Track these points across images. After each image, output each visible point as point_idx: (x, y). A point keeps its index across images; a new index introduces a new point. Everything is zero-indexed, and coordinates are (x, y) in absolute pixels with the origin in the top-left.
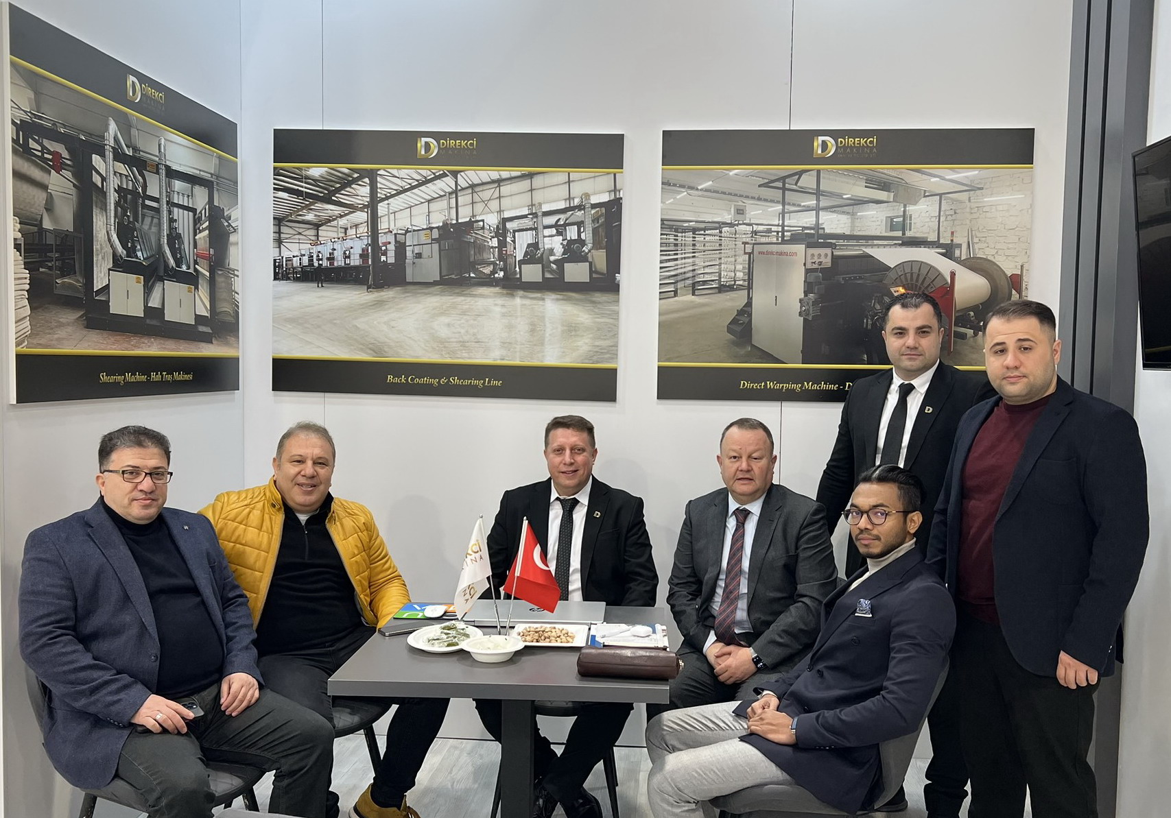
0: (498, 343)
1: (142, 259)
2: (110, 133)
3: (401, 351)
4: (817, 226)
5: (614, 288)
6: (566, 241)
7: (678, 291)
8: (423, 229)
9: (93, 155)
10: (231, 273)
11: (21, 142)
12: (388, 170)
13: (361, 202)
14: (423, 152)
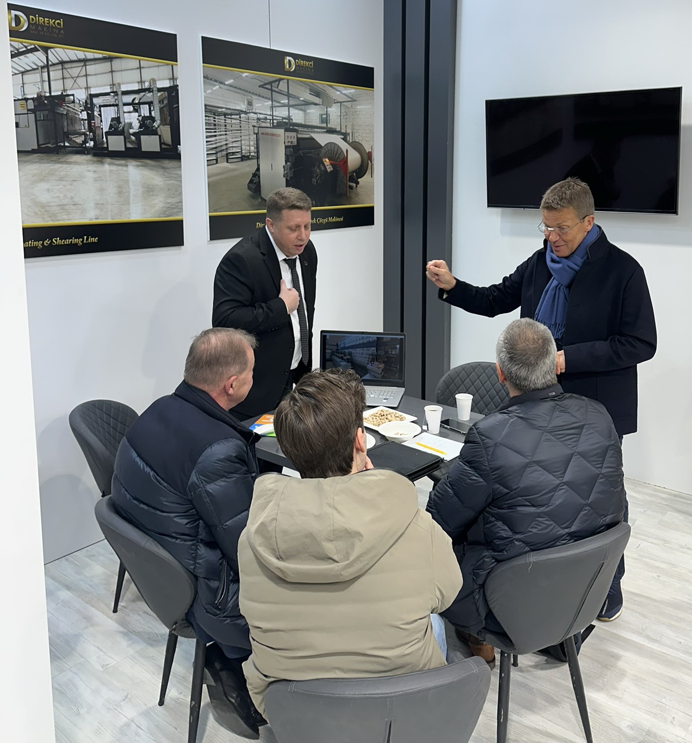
0: (92, 205)
4: (289, 117)
5: (177, 157)
6: (141, 117)
7: (218, 160)
8: (19, 99)
14: (14, 25)
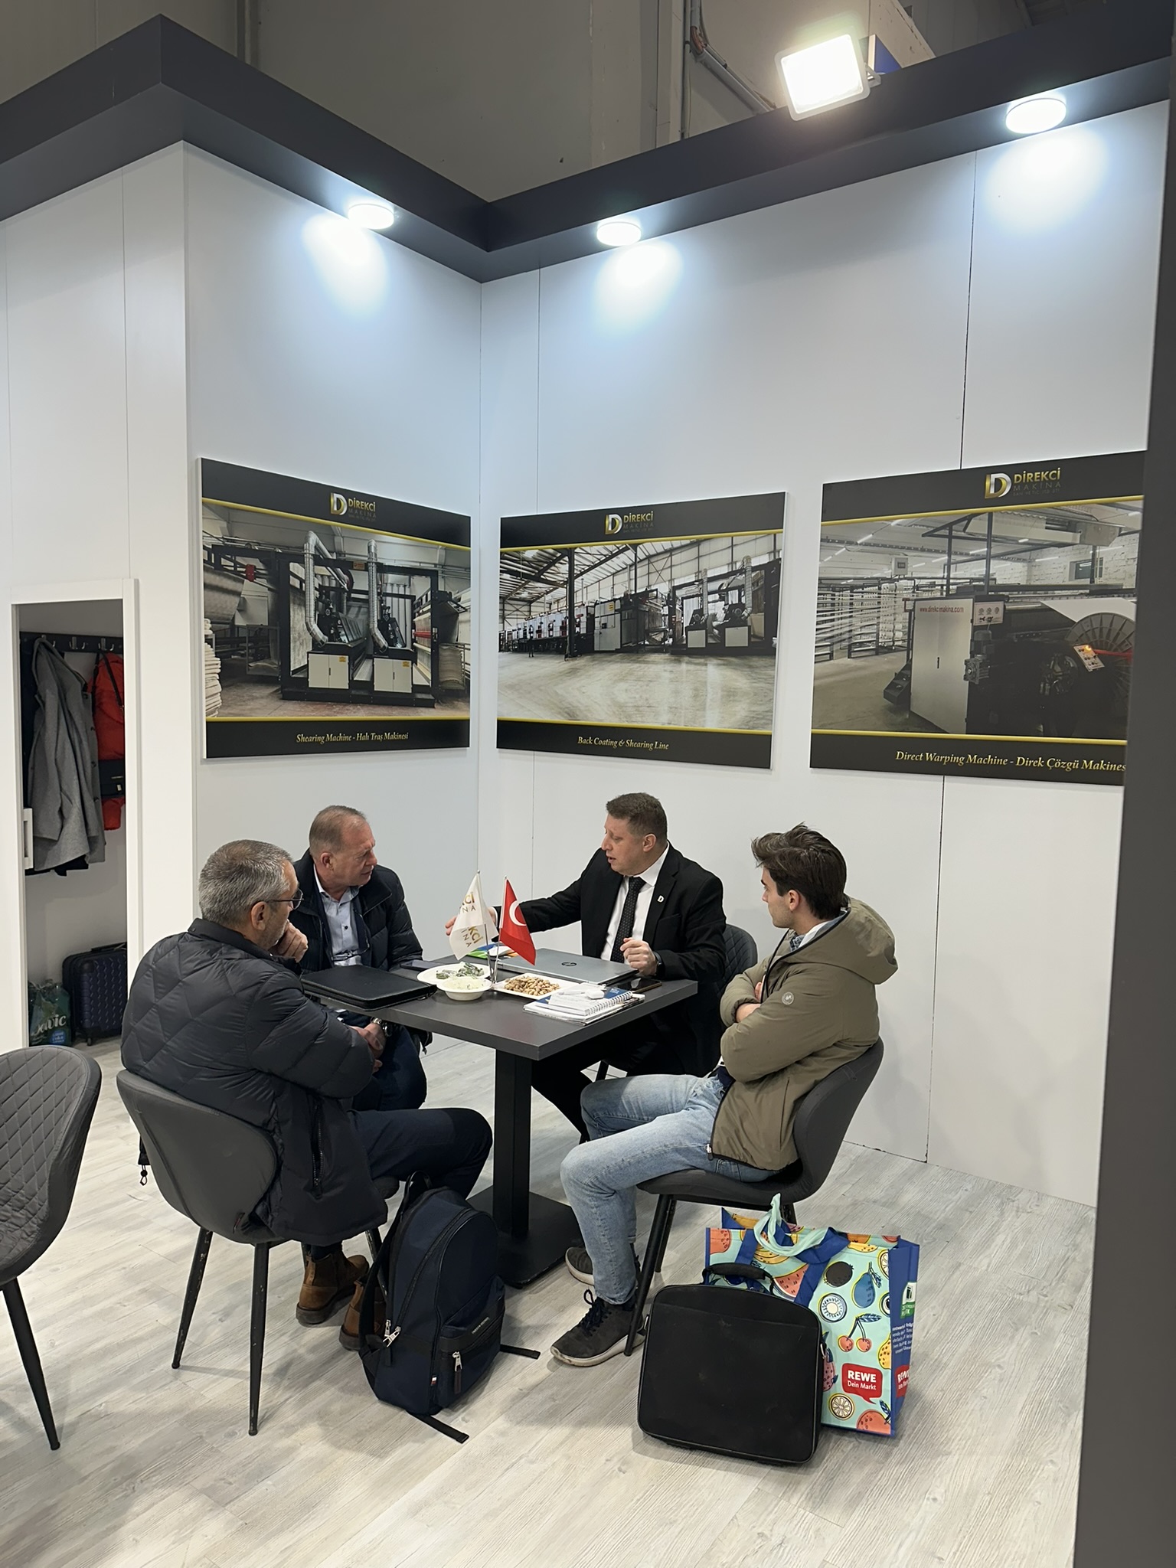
0: (666, 708)
1: (347, 642)
2: (311, 543)
3: (589, 715)
4: (988, 578)
5: (771, 652)
6: (728, 606)
8: (609, 601)
9: (291, 564)
10: (459, 648)
11: (213, 562)
12: (583, 548)
13: (562, 579)
14: (610, 529)
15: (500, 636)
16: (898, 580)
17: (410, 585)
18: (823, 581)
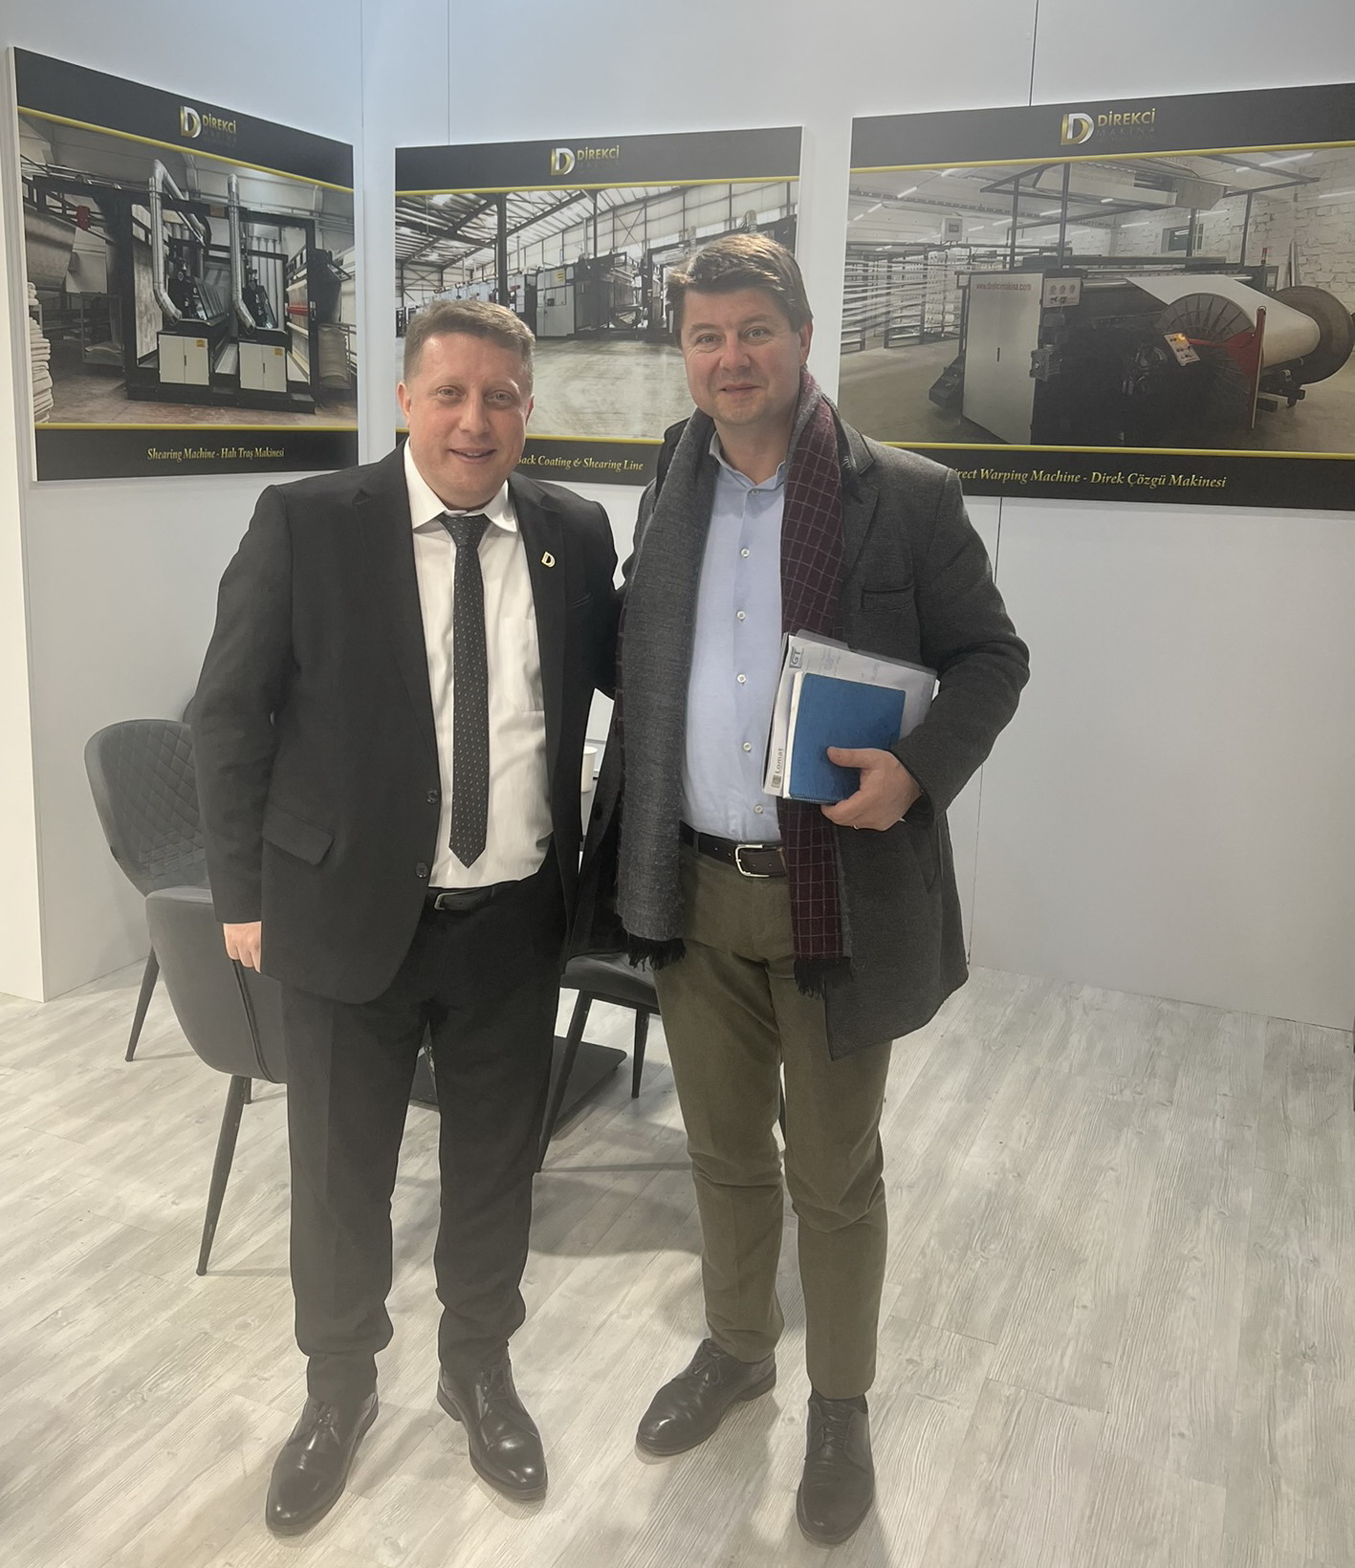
0: (640, 415)
1: (205, 319)
2: (157, 176)
4: (1062, 246)
7: (866, 342)
8: (557, 268)
9: (134, 206)
10: (342, 330)
11: (35, 200)
12: (519, 193)
13: (488, 236)
14: (558, 168)
15: (397, 312)
16: (949, 247)
17: (280, 240)
18: (852, 247)
